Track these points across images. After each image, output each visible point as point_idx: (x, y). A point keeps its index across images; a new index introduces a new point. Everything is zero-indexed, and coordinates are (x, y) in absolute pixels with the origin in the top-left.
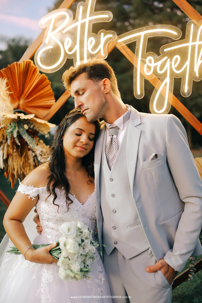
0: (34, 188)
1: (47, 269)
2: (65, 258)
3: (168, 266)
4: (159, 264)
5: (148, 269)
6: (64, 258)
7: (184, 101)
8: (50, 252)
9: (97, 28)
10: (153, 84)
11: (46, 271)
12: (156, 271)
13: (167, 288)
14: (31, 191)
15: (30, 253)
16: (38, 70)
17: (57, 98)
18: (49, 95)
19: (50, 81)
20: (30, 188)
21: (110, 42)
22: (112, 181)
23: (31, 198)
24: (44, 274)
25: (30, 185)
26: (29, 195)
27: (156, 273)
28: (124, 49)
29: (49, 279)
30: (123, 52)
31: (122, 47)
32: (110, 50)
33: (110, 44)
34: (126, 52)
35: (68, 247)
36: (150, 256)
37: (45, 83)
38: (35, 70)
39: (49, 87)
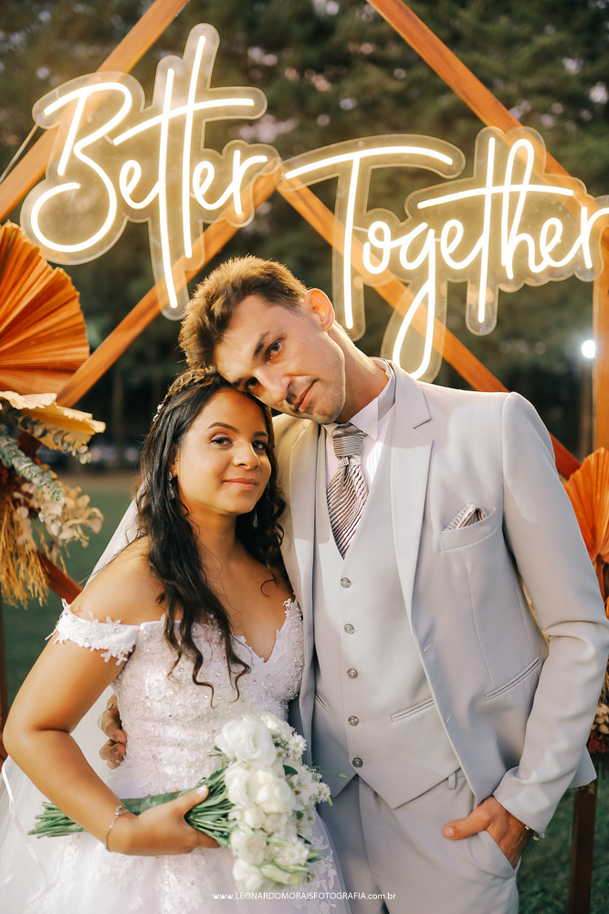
0: (123, 627)
1: (176, 871)
2: (253, 829)
3: (508, 814)
4: (481, 814)
5: (451, 831)
6: (251, 833)
8: (188, 816)
9: (219, 136)
10: (389, 299)
11: (172, 877)
12: (475, 834)
13: (506, 879)
14: (114, 638)
15: (125, 828)
16: (44, 257)
18: (71, 333)
19: (78, 288)
20: (108, 627)
21: (260, 178)
22: (348, 586)
23: (113, 659)
24: (167, 889)
25: (108, 619)
26: (107, 651)
27: (474, 841)
28: (303, 198)
29: (187, 900)
30: (299, 206)
31: (297, 192)
33: (261, 183)
34: (310, 209)
35: (262, 795)
36: (454, 792)
37: (61, 294)
38: (33, 256)
39: (75, 307)
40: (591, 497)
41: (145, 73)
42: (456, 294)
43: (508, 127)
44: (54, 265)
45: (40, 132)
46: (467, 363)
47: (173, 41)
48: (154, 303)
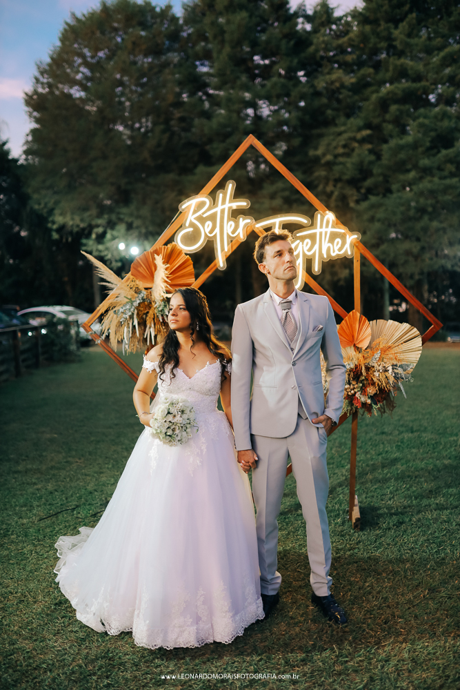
7: (315, 277)
9: (235, 214)
16: (184, 252)
17: (197, 277)
18: (190, 274)
19: (192, 260)
31: (259, 230)
32: (248, 233)
37: (188, 263)
38: (180, 252)
39: (192, 266)
40: (351, 326)
41: (213, 194)
42: (309, 263)
43: (324, 211)
44: (186, 254)
45: (181, 212)
46: (313, 284)
47: (221, 185)
48: (215, 265)
